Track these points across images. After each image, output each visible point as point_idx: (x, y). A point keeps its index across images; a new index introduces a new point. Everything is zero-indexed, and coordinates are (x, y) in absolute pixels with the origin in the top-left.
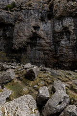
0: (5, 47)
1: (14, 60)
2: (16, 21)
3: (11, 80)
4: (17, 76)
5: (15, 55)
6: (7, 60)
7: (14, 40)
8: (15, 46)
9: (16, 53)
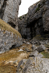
0: (39, 32)
1: (47, 38)
2: (42, 13)
3: (43, 50)
4: (48, 49)
5: (47, 35)
6: (42, 39)
7: (44, 26)
8: (46, 29)
9: (48, 34)
